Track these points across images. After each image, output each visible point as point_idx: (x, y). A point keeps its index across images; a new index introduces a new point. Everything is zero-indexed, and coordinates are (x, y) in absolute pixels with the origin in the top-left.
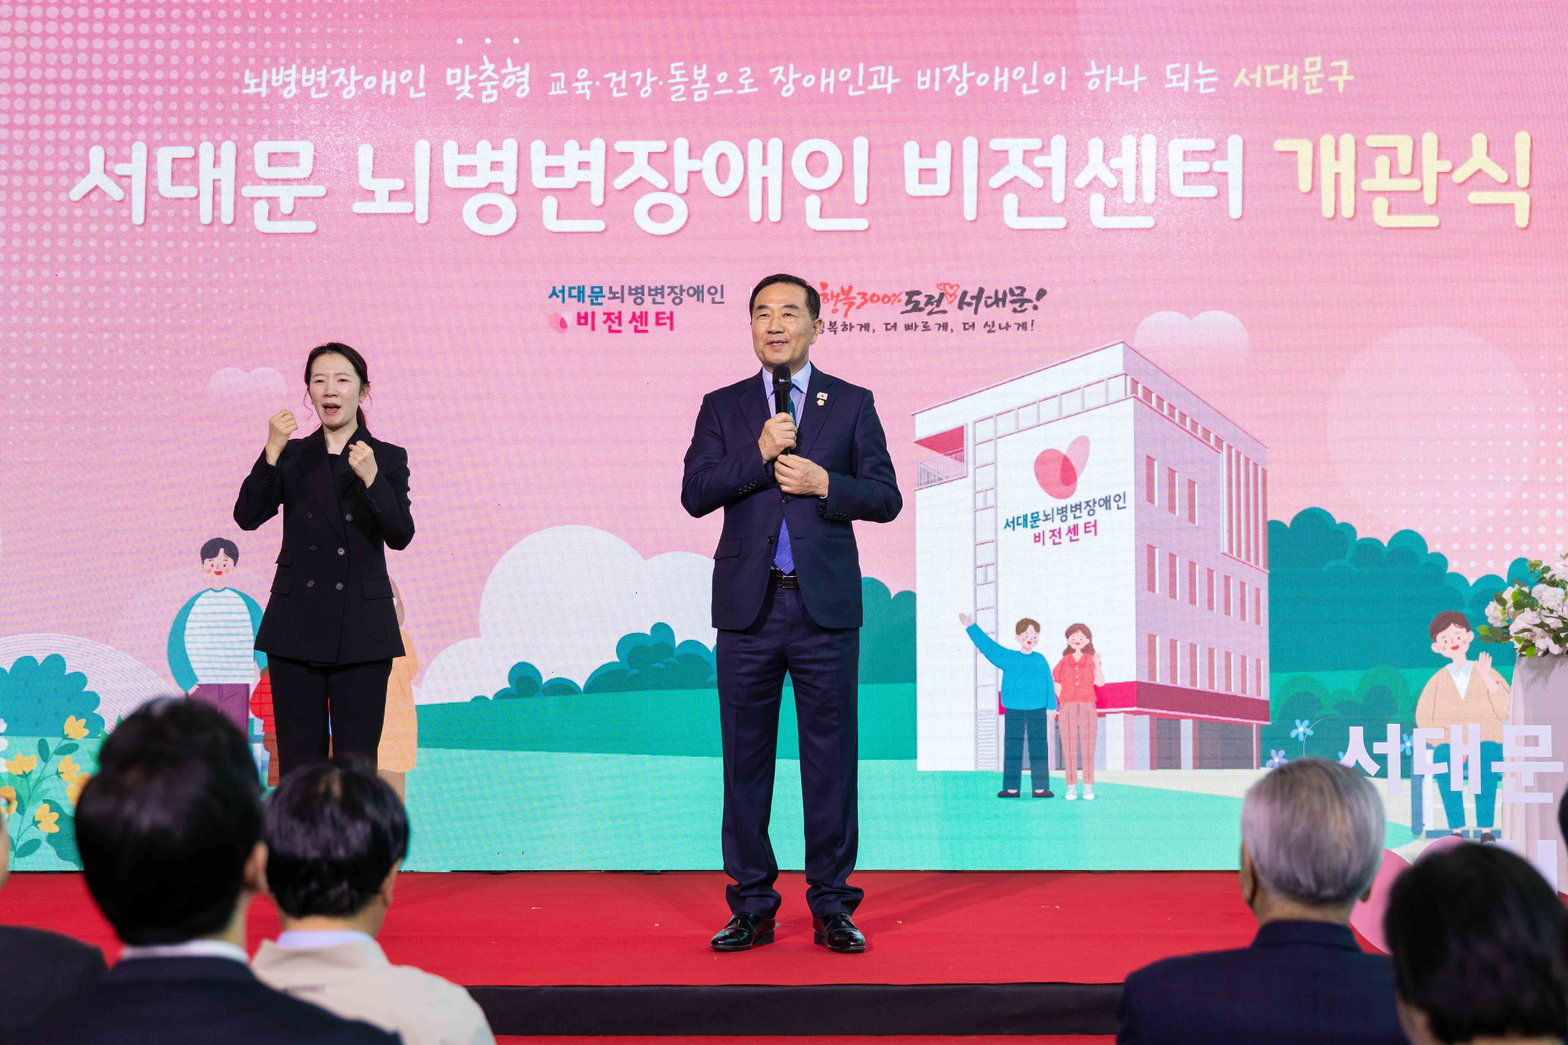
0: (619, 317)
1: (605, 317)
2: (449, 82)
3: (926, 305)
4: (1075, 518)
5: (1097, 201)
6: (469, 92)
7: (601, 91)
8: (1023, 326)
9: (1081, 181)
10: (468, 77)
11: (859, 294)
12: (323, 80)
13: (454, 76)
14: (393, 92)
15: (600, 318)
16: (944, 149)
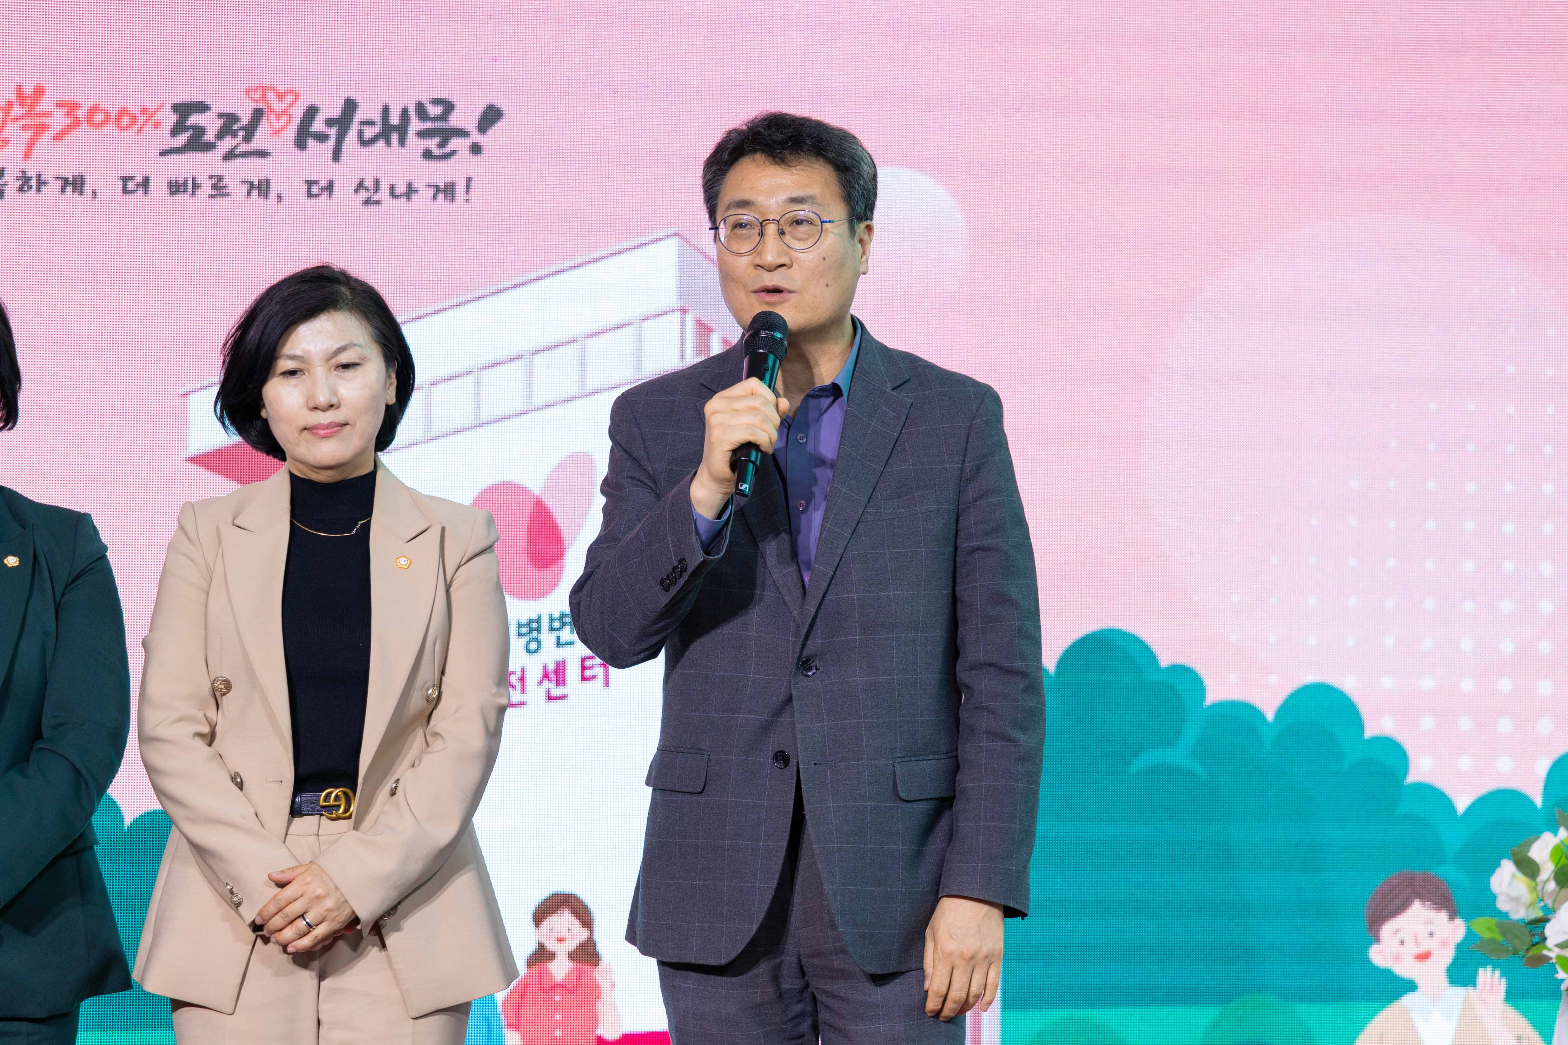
3: (221, 135)
4: (559, 644)
8: (448, 191)
11: (59, 105)
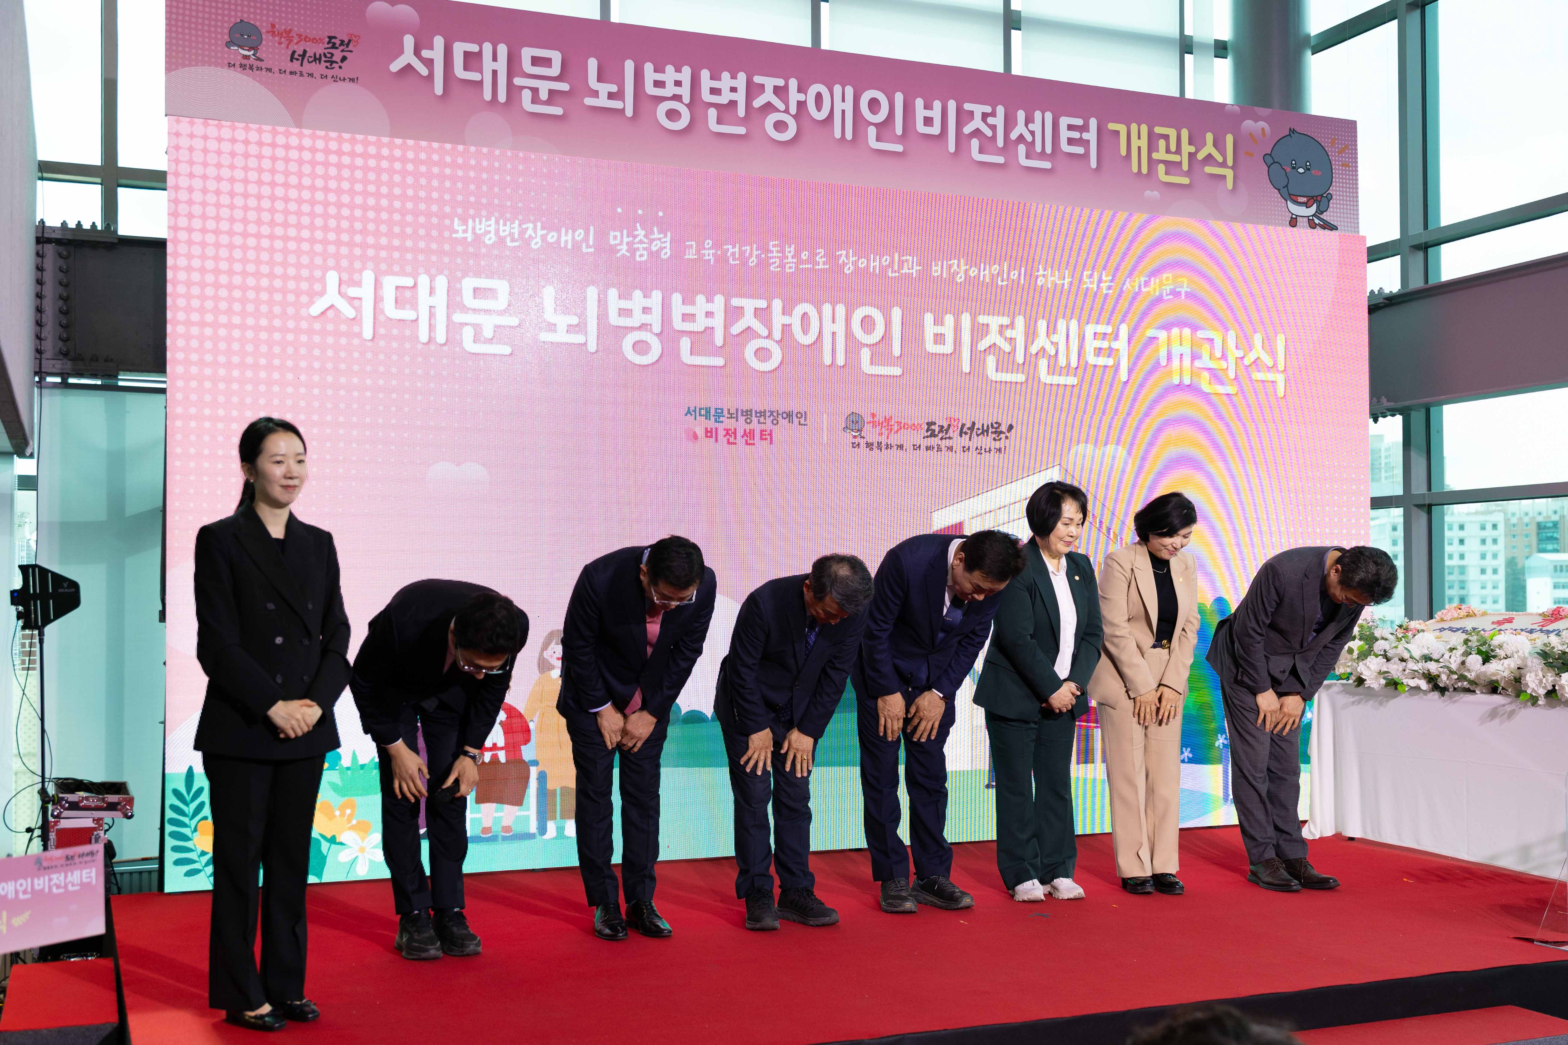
0: (735, 433)
1: (724, 433)
2: (612, 242)
3: (939, 432)
5: (1043, 364)
6: (627, 251)
7: (721, 259)
8: (1000, 450)
9: (1034, 350)
10: (626, 240)
11: (896, 422)
12: (516, 231)
13: (615, 238)
14: (569, 246)
15: (721, 433)
16: (949, 319)
